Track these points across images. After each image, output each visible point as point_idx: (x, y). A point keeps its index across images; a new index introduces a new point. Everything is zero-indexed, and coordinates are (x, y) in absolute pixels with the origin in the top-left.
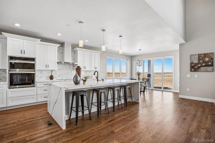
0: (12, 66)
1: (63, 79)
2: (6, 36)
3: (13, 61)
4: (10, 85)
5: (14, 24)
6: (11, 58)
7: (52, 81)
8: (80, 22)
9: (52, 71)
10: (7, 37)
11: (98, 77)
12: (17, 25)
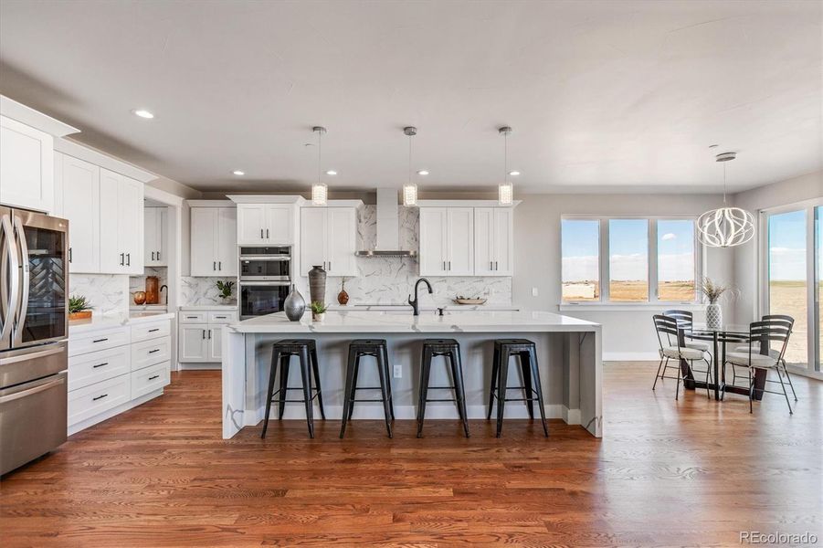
0: (246, 269)
1: (381, 303)
2: (235, 201)
3: (248, 258)
4: (243, 314)
5: (232, 172)
6: (245, 251)
7: (343, 307)
8: (315, 129)
9: (344, 280)
10: (236, 204)
11: (416, 299)
12: (239, 173)
